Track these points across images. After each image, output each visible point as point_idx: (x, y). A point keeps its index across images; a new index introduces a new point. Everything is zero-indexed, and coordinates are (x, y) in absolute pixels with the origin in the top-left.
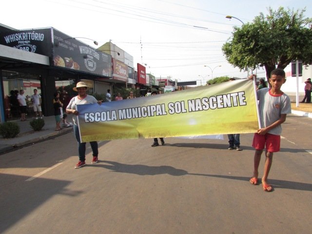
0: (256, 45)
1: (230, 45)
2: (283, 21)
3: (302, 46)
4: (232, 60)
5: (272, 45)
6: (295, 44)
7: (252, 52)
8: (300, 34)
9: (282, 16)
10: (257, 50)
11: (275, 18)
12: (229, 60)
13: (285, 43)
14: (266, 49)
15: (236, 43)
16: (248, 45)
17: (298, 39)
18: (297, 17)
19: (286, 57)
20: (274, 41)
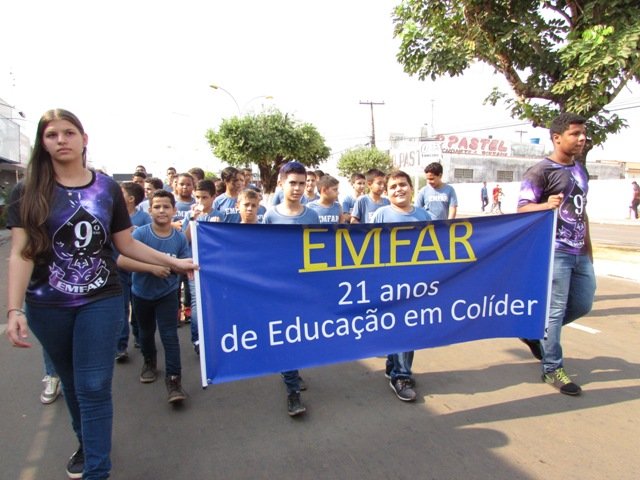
0: (245, 143)
1: (217, 137)
2: (275, 119)
3: (293, 149)
4: (219, 154)
5: (263, 145)
6: (286, 146)
7: (241, 150)
8: (291, 136)
9: (274, 113)
10: (247, 149)
11: (267, 114)
12: (215, 153)
13: (275, 145)
14: (257, 149)
15: (224, 138)
16: (237, 142)
17: (289, 141)
18: (289, 116)
19: (282, 157)
20: (264, 141)
